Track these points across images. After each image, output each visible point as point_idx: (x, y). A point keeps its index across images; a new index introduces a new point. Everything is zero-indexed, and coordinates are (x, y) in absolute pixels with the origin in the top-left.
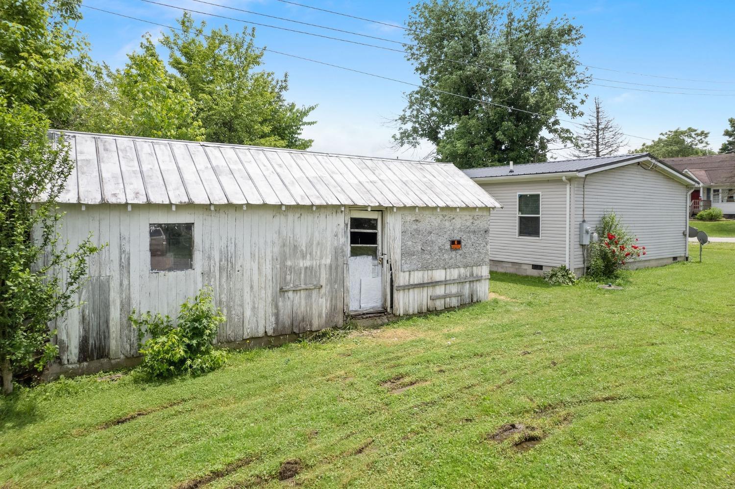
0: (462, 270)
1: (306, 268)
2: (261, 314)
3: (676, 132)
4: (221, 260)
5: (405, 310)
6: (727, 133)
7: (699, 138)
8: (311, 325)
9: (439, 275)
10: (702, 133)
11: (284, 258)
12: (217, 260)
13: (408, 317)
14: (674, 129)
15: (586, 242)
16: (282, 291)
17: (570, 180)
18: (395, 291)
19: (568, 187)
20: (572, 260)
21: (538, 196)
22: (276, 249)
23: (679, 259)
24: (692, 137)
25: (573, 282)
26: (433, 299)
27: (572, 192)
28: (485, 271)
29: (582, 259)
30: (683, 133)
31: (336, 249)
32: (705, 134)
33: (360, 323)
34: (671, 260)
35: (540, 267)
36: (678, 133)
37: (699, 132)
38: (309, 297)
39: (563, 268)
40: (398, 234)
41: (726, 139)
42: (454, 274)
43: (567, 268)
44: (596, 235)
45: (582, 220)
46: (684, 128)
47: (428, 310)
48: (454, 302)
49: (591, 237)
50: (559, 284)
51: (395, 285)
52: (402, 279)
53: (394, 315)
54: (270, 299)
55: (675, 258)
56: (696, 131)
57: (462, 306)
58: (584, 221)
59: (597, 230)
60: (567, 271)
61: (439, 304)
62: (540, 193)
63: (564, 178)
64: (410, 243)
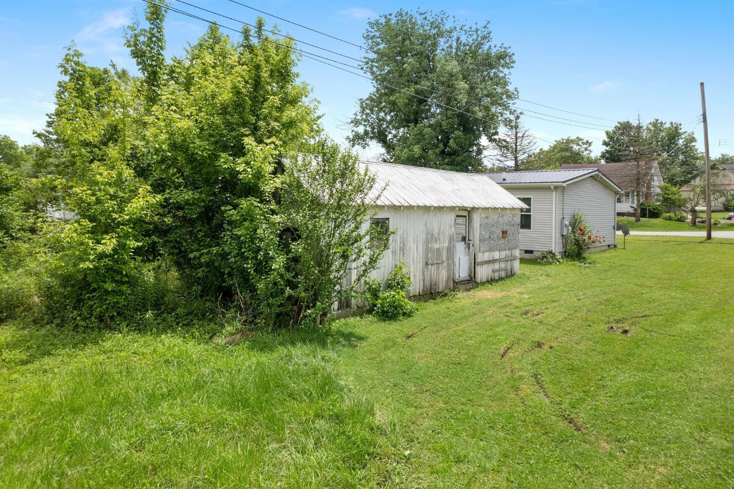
0: (507, 252)
1: (437, 249)
2: (418, 280)
3: (568, 140)
4: (400, 243)
5: (481, 280)
6: (605, 143)
7: (585, 146)
8: (439, 288)
9: (496, 255)
10: (587, 142)
11: (427, 242)
12: (399, 243)
13: (483, 283)
14: (565, 137)
15: (565, 233)
16: (427, 264)
17: (556, 188)
18: (476, 265)
19: (554, 193)
20: (556, 247)
21: (530, 199)
22: (424, 236)
23: (611, 247)
24: (580, 145)
25: (559, 262)
26: (493, 271)
27: (557, 198)
28: (517, 253)
29: (562, 246)
30: (572, 141)
31: (450, 236)
32: (589, 143)
33: (461, 287)
34: (607, 247)
35: (532, 252)
36: (569, 141)
37: (585, 141)
38: (438, 268)
39: (551, 252)
40: (478, 226)
41: (604, 148)
42: (503, 254)
43: (553, 252)
44: (570, 228)
45: (562, 217)
46: (573, 137)
47: (491, 280)
48: (503, 274)
49: (568, 230)
50: (550, 263)
51: (477, 261)
52: (480, 258)
53: (476, 282)
54: (421, 270)
55: (609, 246)
56: (583, 140)
57: (507, 277)
58: (563, 218)
59: (570, 225)
60: (554, 254)
61: (496, 276)
62: (532, 197)
63: (552, 187)
64: (484, 232)
